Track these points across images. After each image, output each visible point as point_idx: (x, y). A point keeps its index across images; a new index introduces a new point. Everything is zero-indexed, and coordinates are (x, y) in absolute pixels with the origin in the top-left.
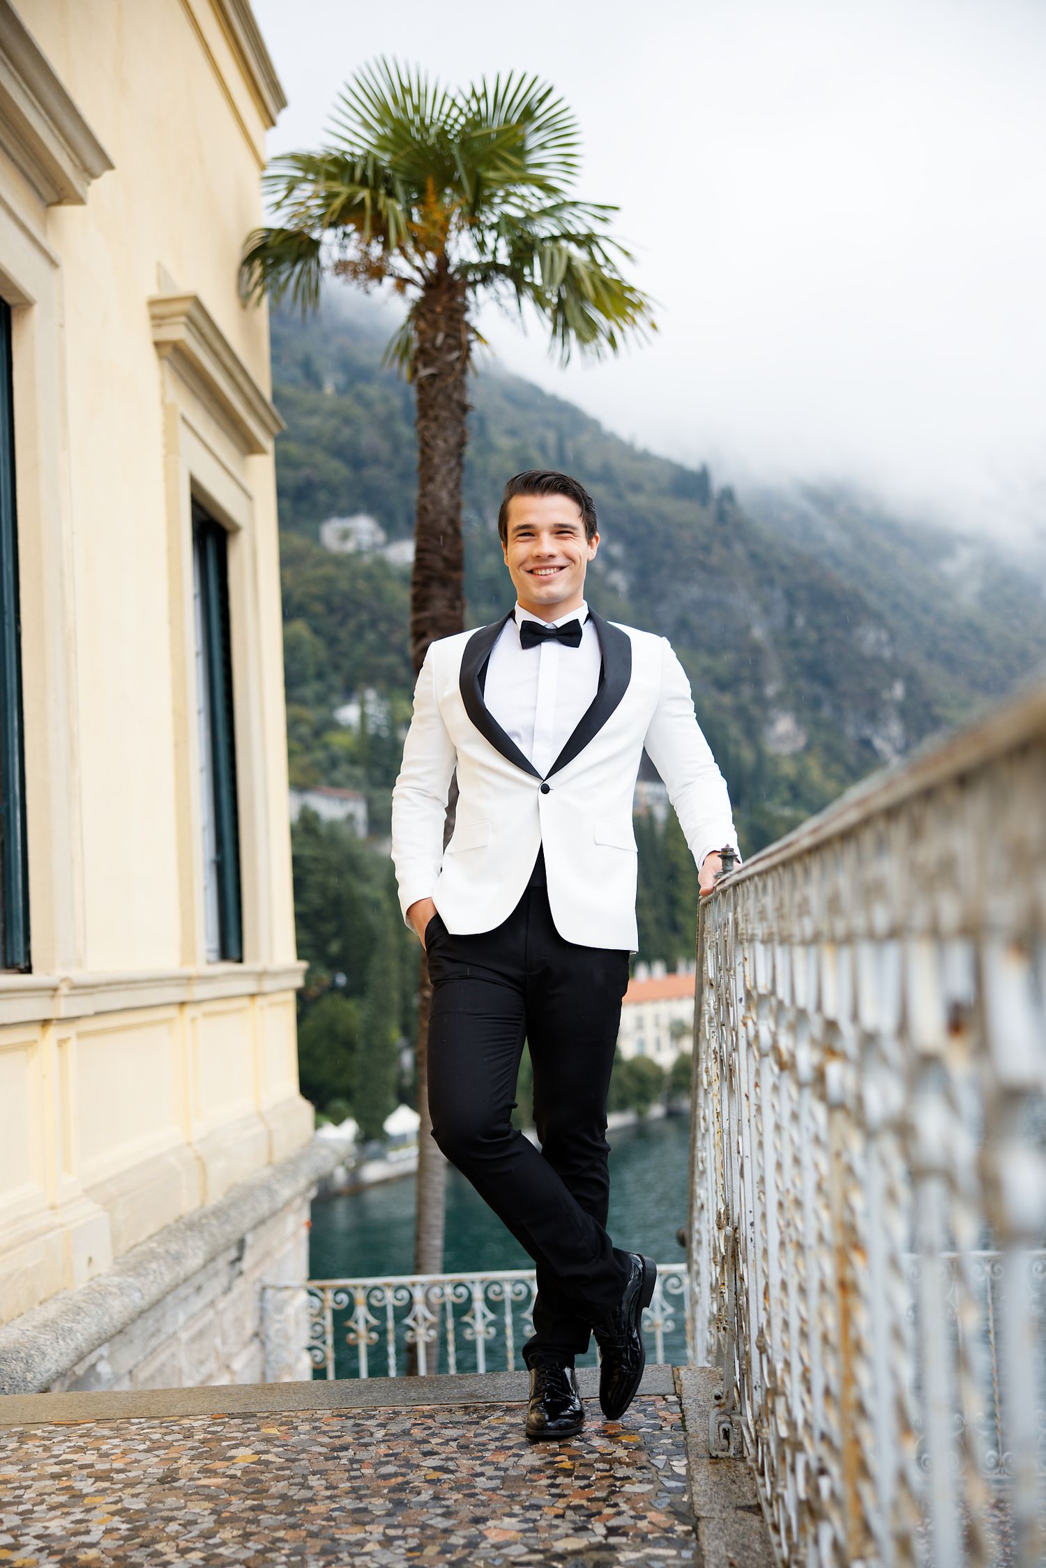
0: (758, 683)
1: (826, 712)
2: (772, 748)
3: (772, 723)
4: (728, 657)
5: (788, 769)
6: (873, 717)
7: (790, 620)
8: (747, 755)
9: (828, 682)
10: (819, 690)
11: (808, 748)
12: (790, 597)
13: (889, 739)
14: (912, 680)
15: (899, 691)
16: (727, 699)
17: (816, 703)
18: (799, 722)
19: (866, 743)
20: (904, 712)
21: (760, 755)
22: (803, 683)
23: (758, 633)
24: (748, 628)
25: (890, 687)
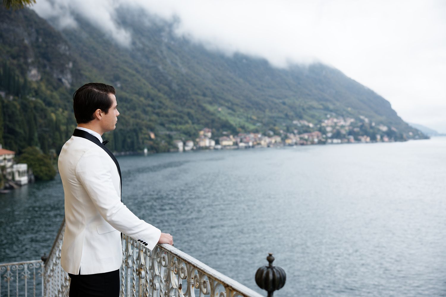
0: (26, 58)
1: (48, 69)
2: (29, 79)
3: (30, 71)
4: (16, 48)
5: (35, 86)
6: (62, 72)
7: (37, 39)
8: (22, 80)
9: (49, 60)
10: (46, 62)
11: (41, 80)
12: (37, 31)
13: (67, 79)
14: (74, 62)
15: (71, 65)
16: (15, 62)
17: (45, 66)
18: (39, 71)
19: (60, 80)
20: (72, 72)
21: (26, 80)
22: (40, 59)
23: (26, 42)
24: (23, 40)
25: (68, 64)
